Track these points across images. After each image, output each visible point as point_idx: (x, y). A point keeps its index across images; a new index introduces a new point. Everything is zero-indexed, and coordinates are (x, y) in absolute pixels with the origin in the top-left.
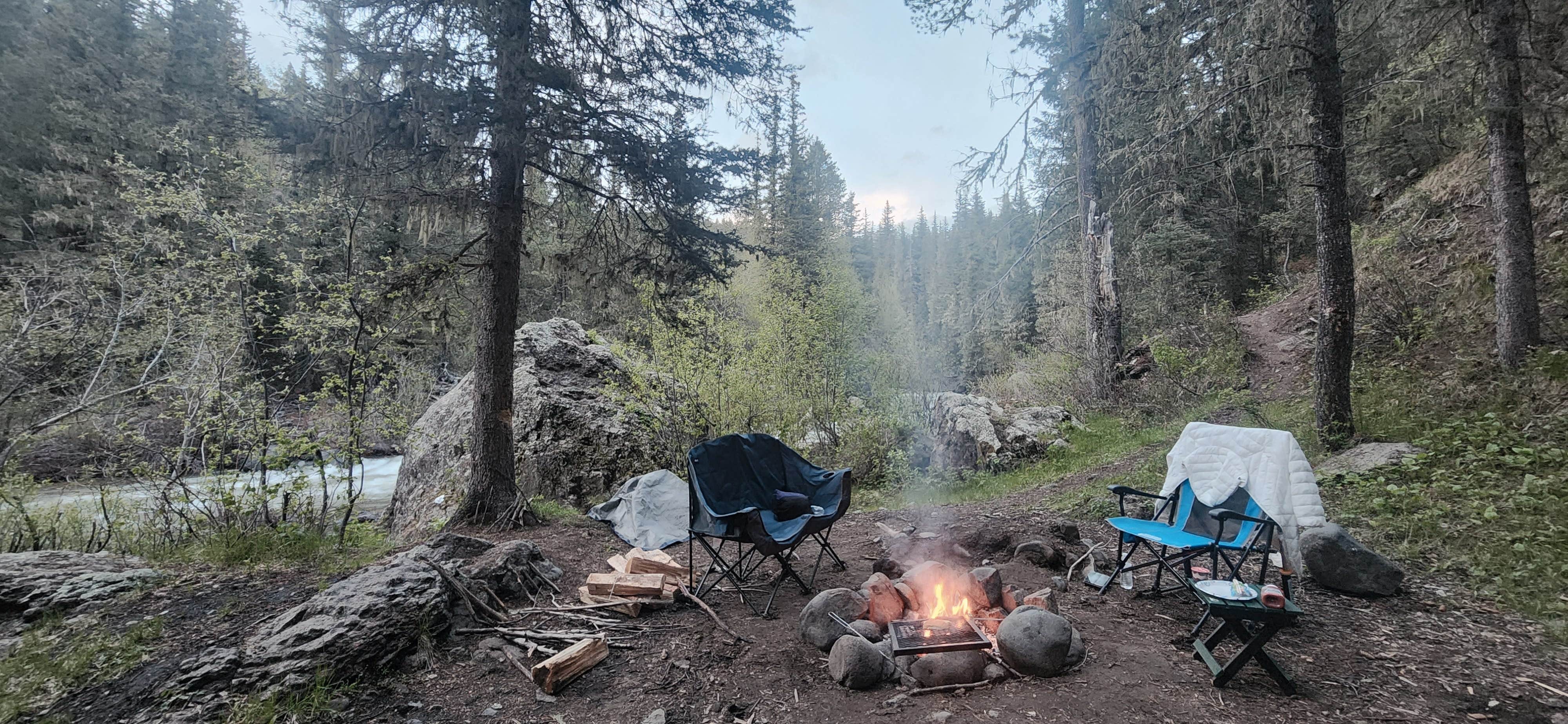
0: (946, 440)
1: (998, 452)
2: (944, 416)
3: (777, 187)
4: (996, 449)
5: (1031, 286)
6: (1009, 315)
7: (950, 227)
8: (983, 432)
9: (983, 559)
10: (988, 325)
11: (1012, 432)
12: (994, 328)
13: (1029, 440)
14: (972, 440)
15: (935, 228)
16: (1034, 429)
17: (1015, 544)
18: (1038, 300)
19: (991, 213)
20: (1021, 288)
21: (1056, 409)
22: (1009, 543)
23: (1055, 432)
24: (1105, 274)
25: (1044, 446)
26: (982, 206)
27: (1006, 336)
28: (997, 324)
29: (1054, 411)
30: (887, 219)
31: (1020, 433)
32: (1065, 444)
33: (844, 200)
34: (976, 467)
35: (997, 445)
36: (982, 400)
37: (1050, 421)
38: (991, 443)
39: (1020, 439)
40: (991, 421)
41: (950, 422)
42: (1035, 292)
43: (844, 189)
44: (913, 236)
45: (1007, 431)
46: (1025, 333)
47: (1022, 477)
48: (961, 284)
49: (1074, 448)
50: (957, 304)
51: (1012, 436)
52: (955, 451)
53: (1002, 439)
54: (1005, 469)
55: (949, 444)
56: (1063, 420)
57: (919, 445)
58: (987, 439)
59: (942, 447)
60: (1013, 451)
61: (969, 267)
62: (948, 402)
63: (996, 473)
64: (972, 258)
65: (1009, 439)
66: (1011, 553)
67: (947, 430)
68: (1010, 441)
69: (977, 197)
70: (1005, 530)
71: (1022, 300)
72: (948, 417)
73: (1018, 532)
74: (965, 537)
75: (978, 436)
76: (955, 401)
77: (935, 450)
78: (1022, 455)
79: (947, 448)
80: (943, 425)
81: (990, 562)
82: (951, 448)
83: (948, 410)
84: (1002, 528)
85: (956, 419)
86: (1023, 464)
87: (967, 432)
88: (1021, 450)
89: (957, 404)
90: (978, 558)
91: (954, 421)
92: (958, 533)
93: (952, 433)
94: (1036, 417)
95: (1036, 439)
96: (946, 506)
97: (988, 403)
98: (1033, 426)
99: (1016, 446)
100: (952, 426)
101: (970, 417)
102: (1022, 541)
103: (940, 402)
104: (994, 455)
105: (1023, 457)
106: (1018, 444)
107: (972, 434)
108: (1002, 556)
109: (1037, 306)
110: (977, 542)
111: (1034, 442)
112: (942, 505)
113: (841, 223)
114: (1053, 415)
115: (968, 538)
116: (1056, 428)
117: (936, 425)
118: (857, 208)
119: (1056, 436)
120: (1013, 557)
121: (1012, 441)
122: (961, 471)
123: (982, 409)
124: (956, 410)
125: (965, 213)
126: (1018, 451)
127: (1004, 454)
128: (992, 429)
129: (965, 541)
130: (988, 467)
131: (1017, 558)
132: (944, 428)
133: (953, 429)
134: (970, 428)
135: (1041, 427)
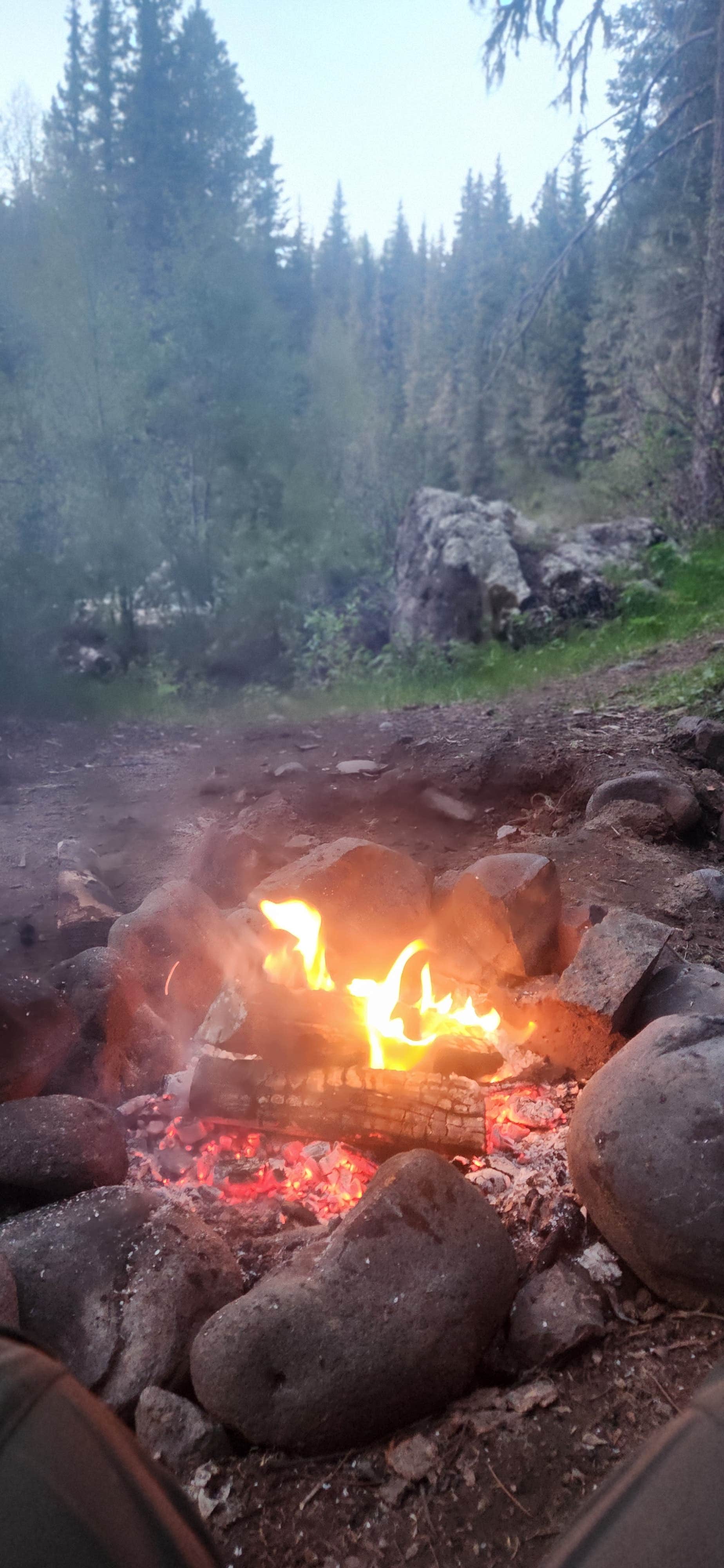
0: (420, 589)
1: (525, 605)
2: (420, 537)
3: (115, 101)
4: (520, 600)
5: (579, 354)
6: (540, 408)
7: (448, 249)
8: (497, 566)
9: (498, 824)
11: (553, 566)
13: (586, 581)
14: (474, 583)
15: (422, 250)
16: (595, 561)
17: (587, 781)
18: (591, 381)
19: (520, 219)
20: (563, 360)
21: (642, 524)
22: (568, 780)
23: (635, 566)
25: (615, 593)
26: (506, 207)
28: (518, 427)
29: (636, 527)
30: (337, 220)
31: (568, 567)
32: (655, 589)
33: (253, 151)
34: (477, 638)
35: (523, 592)
36: (495, 506)
37: (626, 546)
38: (510, 589)
39: (568, 579)
40: (514, 545)
41: (431, 550)
42: (585, 366)
43: (252, 127)
44: (383, 260)
45: (544, 564)
46: (563, 445)
47: (573, 652)
48: (463, 351)
49: (672, 596)
50: (454, 389)
51: (553, 572)
52: (439, 608)
53: (532, 579)
54: (536, 640)
55: (426, 596)
56: (652, 544)
57: (370, 605)
58: (504, 581)
59: (413, 604)
60: (554, 603)
61: (478, 318)
62: (430, 508)
63: (516, 648)
64: (483, 301)
65: (546, 580)
66: (577, 805)
67: (424, 566)
68: (549, 584)
69: (498, 185)
70: (560, 747)
71: (562, 383)
72: (427, 539)
73: (595, 751)
74: (456, 766)
75: (486, 576)
76: (443, 504)
77: (400, 612)
78: (571, 611)
79: (423, 605)
80: (417, 556)
81: (518, 832)
82: (431, 604)
83: (428, 525)
84: (550, 744)
85: (442, 541)
86: (572, 628)
87: (465, 568)
88: (568, 602)
89: (447, 508)
90: (485, 823)
91: (439, 545)
92: (436, 760)
93: (435, 572)
94: (601, 538)
95: (598, 580)
96: (415, 708)
97: (508, 513)
98: (595, 556)
99: (560, 594)
100: (436, 556)
101: (471, 537)
102: (606, 774)
103: (413, 507)
104: (515, 611)
105: (574, 615)
106: (563, 591)
107: (474, 571)
108: (554, 815)
109: (588, 393)
110: (487, 779)
111: (595, 586)
112: (406, 709)
113: (248, 201)
114: (634, 535)
115: (464, 770)
116: (638, 559)
117: (405, 555)
118: (278, 175)
119: (639, 575)
120: (582, 818)
121: (553, 584)
122: (448, 648)
123: (496, 522)
124: (444, 523)
125: (476, 217)
126: (563, 603)
127: (534, 610)
128: (515, 560)
129: (456, 779)
130: (501, 636)
131: (596, 820)
132: (419, 562)
133: (437, 563)
134: (470, 559)
135: (611, 558)
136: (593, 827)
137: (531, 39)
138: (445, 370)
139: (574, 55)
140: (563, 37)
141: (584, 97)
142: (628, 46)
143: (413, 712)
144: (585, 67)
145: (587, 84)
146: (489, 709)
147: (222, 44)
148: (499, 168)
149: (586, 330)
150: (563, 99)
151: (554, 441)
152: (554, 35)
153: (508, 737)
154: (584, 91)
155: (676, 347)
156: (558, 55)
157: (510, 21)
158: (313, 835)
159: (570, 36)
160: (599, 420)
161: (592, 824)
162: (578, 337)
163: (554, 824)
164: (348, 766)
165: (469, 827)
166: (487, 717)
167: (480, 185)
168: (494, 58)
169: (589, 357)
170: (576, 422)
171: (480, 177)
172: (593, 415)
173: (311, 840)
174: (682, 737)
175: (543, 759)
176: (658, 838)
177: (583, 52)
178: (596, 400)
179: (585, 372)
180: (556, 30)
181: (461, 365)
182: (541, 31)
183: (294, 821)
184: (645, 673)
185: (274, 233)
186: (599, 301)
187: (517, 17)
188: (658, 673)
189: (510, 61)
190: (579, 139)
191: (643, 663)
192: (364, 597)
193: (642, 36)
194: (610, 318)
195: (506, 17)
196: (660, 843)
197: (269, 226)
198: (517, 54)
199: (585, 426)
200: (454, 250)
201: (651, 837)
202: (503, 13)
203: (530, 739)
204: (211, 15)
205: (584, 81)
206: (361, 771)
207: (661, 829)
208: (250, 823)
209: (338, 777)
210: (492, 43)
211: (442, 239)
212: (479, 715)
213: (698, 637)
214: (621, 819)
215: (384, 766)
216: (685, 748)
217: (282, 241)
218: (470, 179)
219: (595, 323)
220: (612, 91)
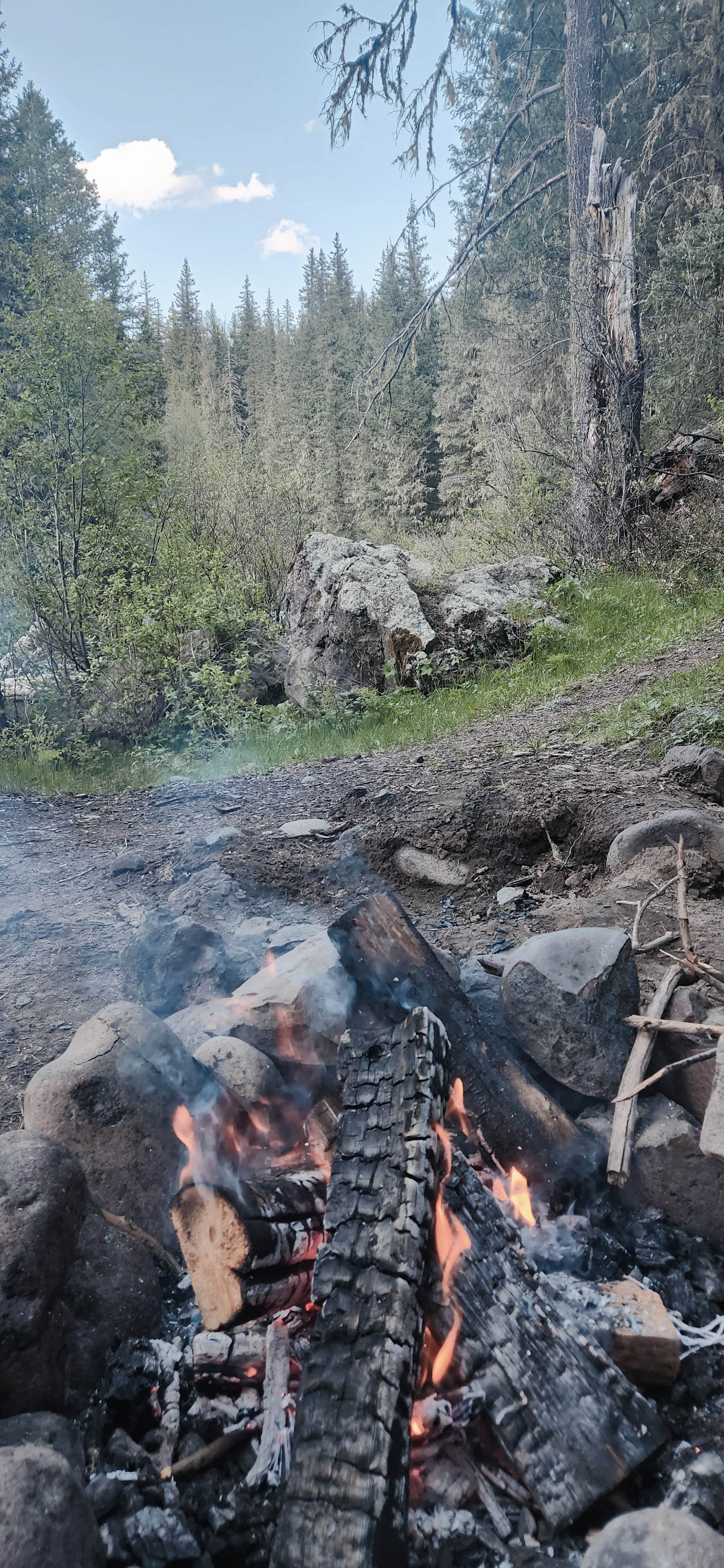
0: (316, 636)
1: (429, 649)
2: (312, 584)
4: (425, 643)
5: (430, 418)
6: (397, 471)
7: (295, 322)
8: (398, 609)
9: (496, 885)
10: (363, 490)
11: (455, 607)
12: (373, 495)
13: (492, 620)
14: (373, 627)
15: (270, 323)
16: (498, 600)
17: (600, 827)
18: (443, 443)
19: (362, 293)
20: (416, 423)
21: (537, 562)
22: (575, 827)
23: (539, 603)
24: (618, 295)
25: (521, 631)
27: (392, 510)
28: (376, 489)
29: (534, 565)
31: (472, 607)
32: (562, 626)
33: (96, 226)
34: (381, 686)
35: (427, 635)
36: (387, 550)
37: (526, 584)
38: (413, 632)
39: (472, 619)
40: (413, 587)
41: (325, 595)
42: (437, 429)
43: (94, 203)
44: (232, 334)
45: (445, 605)
46: (422, 505)
47: (485, 695)
48: (317, 417)
49: (581, 632)
51: (456, 614)
52: (336, 657)
53: (435, 621)
54: (443, 684)
55: (323, 643)
56: (551, 582)
57: (259, 659)
58: (405, 625)
59: (309, 652)
60: (460, 644)
61: (330, 386)
62: (320, 551)
63: (426, 693)
64: (334, 370)
65: (449, 621)
66: (589, 857)
67: (318, 614)
68: (453, 626)
69: (339, 262)
70: (558, 789)
71: (416, 445)
72: (320, 585)
73: (599, 791)
74: (433, 819)
75: (386, 620)
76: (334, 548)
77: (294, 663)
78: (478, 651)
79: (320, 654)
80: (310, 604)
81: (525, 896)
82: (328, 652)
83: (320, 570)
84: (540, 786)
85: (337, 586)
86: (482, 670)
87: (364, 612)
88: (475, 643)
89: (339, 553)
90: (479, 886)
91: (333, 591)
92: (405, 813)
93: (331, 619)
94: (498, 577)
95: (503, 618)
96: (334, 760)
97: (400, 556)
98: (496, 594)
99: (466, 635)
100: (330, 603)
101: (367, 581)
102: (623, 817)
103: (302, 553)
104: (421, 655)
105: (482, 656)
106: (469, 632)
107: (373, 616)
108: (564, 871)
109: (441, 455)
110: (474, 832)
111: (502, 625)
112: (325, 761)
113: (93, 275)
114: (533, 573)
115: (444, 823)
116: (540, 596)
117: (296, 605)
118: (120, 249)
119: (543, 612)
120: (603, 871)
121: (457, 625)
122: (354, 697)
123: (390, 566)
124: (338, 567)
125: (320, 292)
126: (469, 644)
127: (440, 653)
128: (415, 600)
129: (436, 834)
130: (408, 682)
131: (629, 874)
132: (313, 610)
133: (333, 609)
134: (368, 603)
135: (512, 596)
136: (627, 884)
137: (375, 97)
138: (301, 437)
139: (419, 114)
140: (408, 95)
141: (430, 155)
142: (468, 112)
143: (334, 764)
144: (432, 125)
145: (433, 142)
146: (418, 756)
147: (58, 124)
148: (338, 246)
149: (435, 396)
150: (410, 155)
151: (413, 502)
152: (399, 93)
153: (487, 782)
154: (430, 149)
155: (535, 400)
156: (402, 113)
157: (355, 77)
158: (269, 916)
159: (415, 94)
160: (456, 479)
161: (624, 879)
162: (428, 402)
163: (567, 882)
164: (295, 828)
165: (461, 892)
166: (418, 765)
167: (322, 262)
168: (339, 113)
169: (441, 420)
170: (433, 482)
171: (322, 254)
172: (449, 475)
173: (269, 923)
174: (684, 769)
175: (538, 803)
176: (705, 891)
177: (429, 111)
178: (450, 461)
179: (437, 435)
180: (400, 89)
181: (317, 431)
182: (385, 90)
183: (241, 900)
184: (575, 710)
185: (121, 307)
186: (446, 368)
187: (363, 75)
188: (588, 709)
189: (355, 117)
190: (412, 218)
191: (569, 700)
192: (252, 650)
193: (481, 104)
194: (458, 383)
195: (351, 74)
196: (708, 897)
197: (114, 299)
198: (363, 111)
199: (441, 486)
200: (302, 324)
201: (697, 892)
202: (348, 69)
203: (516, 781)
204: (44, 95)
205: (431, 138)
206: (314, 832)
207: (707, 881)
208: (187, 907)
209: (283, 841)
210: (338, 98)
211: (289, 314)
212: (409, 763)
213: (618, 671)
214: (660, 871)
215: (339, 825)
216: (692, 781)
217: (129, 314)
218: (312, 258)
219: (443, 388)
220: (455, 157)
